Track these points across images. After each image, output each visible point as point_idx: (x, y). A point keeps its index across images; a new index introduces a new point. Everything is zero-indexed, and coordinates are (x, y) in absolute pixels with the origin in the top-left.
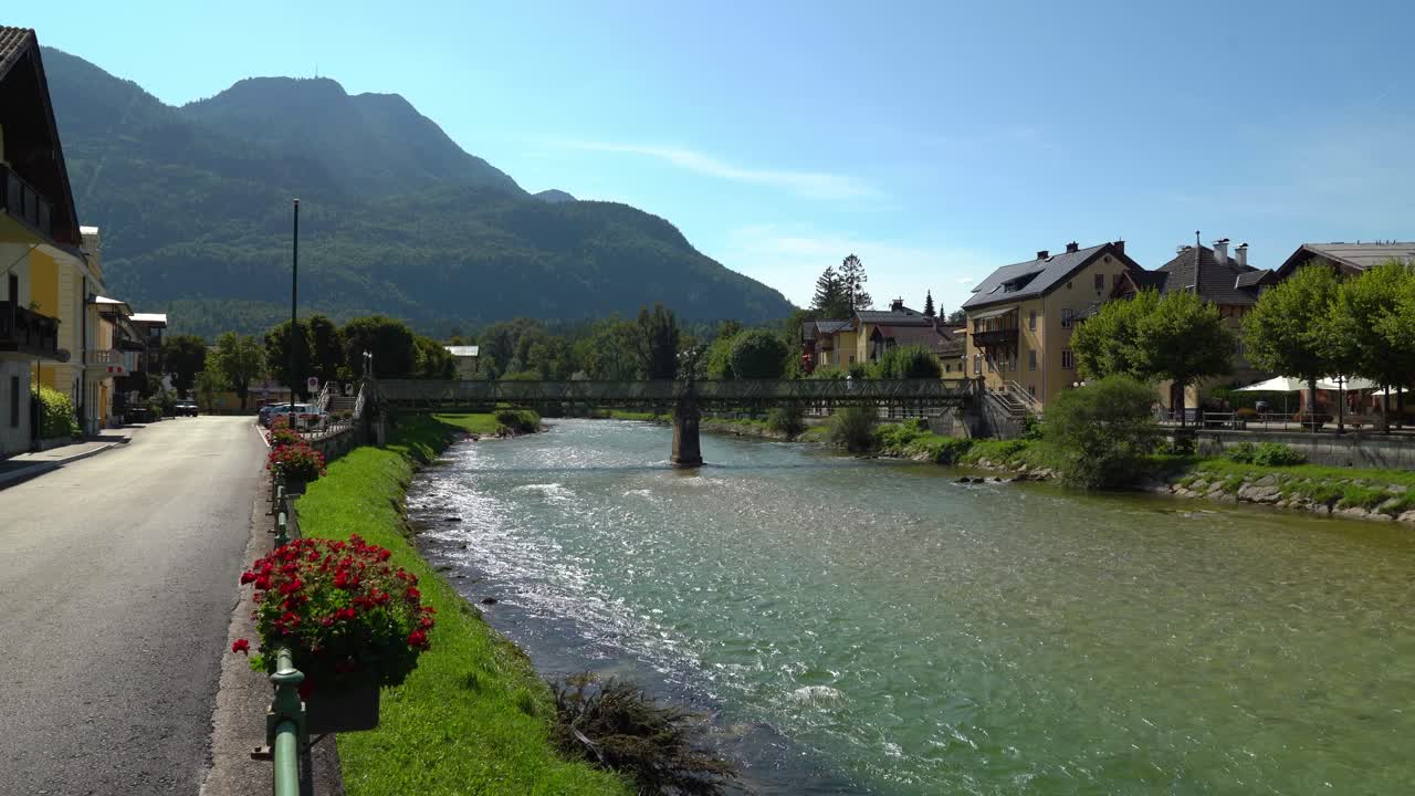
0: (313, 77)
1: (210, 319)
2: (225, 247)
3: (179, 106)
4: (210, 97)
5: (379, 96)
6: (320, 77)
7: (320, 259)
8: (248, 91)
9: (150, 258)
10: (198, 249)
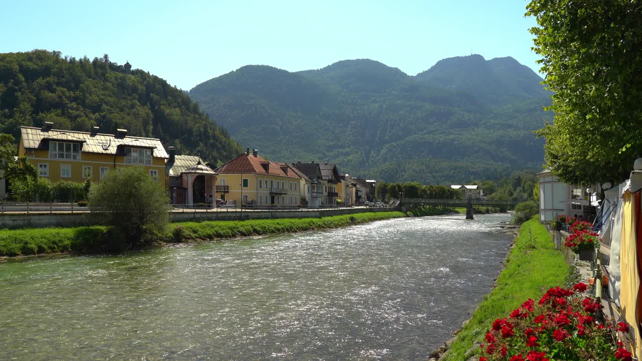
0: (470, 55)
1: (424, 166)
2: (431, 136)
3: (415, 75)
4: (427, 70)
5: (501, 58)
6: (473, 54)
7: (471, 139)
8: (443, 65)
9: (403, 142)
10: (421, 137)
